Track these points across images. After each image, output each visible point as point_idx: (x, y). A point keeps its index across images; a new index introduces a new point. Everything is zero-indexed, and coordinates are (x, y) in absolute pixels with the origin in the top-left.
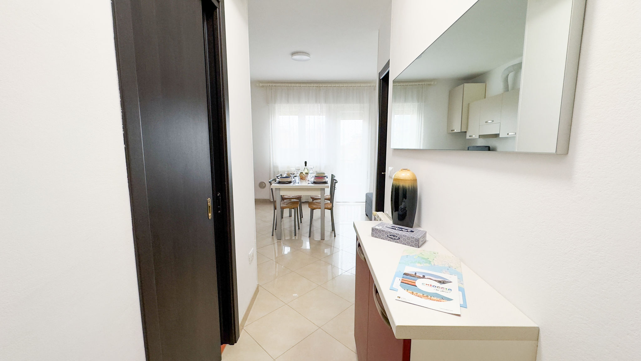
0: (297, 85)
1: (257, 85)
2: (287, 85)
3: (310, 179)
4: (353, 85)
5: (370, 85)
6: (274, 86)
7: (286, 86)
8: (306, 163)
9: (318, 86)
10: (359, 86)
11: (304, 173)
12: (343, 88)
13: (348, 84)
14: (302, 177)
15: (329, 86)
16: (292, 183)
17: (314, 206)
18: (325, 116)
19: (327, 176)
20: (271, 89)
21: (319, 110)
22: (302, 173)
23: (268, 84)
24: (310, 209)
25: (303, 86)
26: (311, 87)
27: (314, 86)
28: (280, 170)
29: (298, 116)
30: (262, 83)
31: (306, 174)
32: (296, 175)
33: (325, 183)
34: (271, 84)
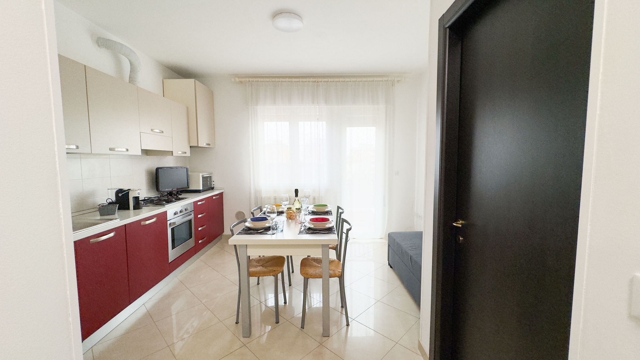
0: (287, 80)
1: (233, 80)
2: (273, 80)
3: (302, 220)
5: (386, 79)
6: (256, 81)
7: (272, 82)
8: (296, 191)
9: (315, 81)
10: (371, 81)
11: (294, 209)
12: (349, 83)
13: (356, 78)
14: (291, 216)
15: (330, 82)
16: (271, 230)
17: (311, 271)
18: (325, 122)
19: (331, 212)
20: (252, 86)
21: (318, 114)
22: (290, 208)
23: (248, 79)
24: (303, 277)
25: (294, 82)
26: (307, 83)
27: (310, 82)
28: (264, 195)
29: (288, 122)
30: (239, 78)
31: (297, 211)
32: (283, 210)
33: (329, 230)
34: (251, 79)
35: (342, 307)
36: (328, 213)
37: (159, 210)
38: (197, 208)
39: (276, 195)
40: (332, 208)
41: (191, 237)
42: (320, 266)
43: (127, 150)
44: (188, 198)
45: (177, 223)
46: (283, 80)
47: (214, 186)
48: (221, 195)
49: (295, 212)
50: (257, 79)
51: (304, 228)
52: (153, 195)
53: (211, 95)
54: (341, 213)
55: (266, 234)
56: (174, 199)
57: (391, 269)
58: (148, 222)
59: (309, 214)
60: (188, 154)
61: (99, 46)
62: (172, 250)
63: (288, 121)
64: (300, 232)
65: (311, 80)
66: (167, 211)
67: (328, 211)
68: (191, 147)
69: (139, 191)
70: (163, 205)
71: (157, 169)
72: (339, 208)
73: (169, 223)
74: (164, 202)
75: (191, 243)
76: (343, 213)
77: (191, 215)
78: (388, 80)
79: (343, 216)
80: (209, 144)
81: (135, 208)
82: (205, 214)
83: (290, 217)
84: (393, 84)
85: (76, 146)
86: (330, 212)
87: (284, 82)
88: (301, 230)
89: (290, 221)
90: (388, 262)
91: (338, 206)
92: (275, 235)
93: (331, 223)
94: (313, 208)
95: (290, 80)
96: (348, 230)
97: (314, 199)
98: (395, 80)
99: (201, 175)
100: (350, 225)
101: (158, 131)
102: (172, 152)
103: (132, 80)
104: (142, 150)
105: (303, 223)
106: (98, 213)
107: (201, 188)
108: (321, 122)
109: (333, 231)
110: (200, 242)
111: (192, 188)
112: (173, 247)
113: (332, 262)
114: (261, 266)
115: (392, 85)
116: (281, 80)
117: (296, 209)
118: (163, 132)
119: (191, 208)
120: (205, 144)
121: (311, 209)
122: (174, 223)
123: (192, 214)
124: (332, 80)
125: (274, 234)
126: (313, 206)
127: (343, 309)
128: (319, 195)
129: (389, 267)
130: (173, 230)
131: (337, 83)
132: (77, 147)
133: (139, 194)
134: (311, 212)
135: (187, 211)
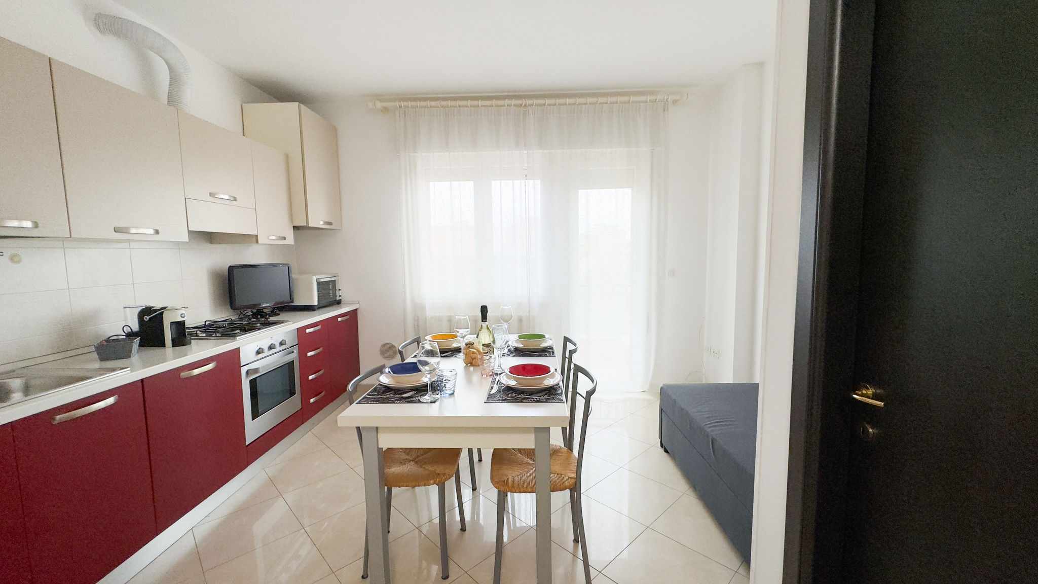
0: (469, 103)
1: (370, 105)
2: (443, 103)
3: (495, 369)
4: (610, 99)
5: (653, 98)
6: (412, 107)
7: (442, 107)
8: (484, 310)
9: (521, 105)
10: (625, 103)
11: (479, 345)
12: (584, 106)
14: (473, 359)
15: (548, 105)
16: (430, 393)
17: (512, 474)
18: (539, 181)
19: (551, 348)
20: (405, 116)
21: (526, 165)
22: (472, 344)
23: (397, 104)
24: (497, 490)
25: (482, 106)
26: (505, 107)
27: (511, 106)
28: (429, 313)
29: (473, 182)
30: (381, 101)
31: (485, 348)
32: (459, 345)
33: (550, 394)
34: (402, 104)
35: (576, 541)
36: (546, 352)
37: (226, 346)
38: (303, 339)
39: (452, 314)
40: (553, 340)
41: (292, 393)
42: (530, 461)
43: (157, 232)
44: (287, 321)
45: (261, 371)
46: (463, 103)
47: (341, 298)
48: (354, 314)
49: (482, 351)
50: (413, 103)
51: (497, 386)
52: (223, 315)
53: (333, 134)
54: (572, 352)
55: (419, 402)
56: (258, 325)
57: (665, 454)
58: (196, 372)
59: (509, 353)
60: (290, 240)
61: (100, 31)
62: (252, 420)
63: (472, 180)
64: (491, 398)
65: (514, 102)
66: (239, 348)
67: (546, 348)
68: (294, 227)
69: (183, 311)
70: (235, 336)
71: (231, 269)
72: (566, 340)
73: (244, 370)
74: (238, 331)
75: (293, 404)
76: (575, 351)
77: (293, 352)
78: (656, 100)
79: (577, 359)
80: (330, 224)
81: (175, 344)
82: (321, 349)
83: (471, 362)
84: (665, 106)
85: (32, 221)
86: (550, 350)
87: (463, 107)
88: (491, 393)
89: (472, 368)
90: (659, 440)
91: (564, 337)
92: (437, 403)
93: (553, 376)
94: (516, 341)
95: (475, 103)
96: (590, 393)
97: (520, 320)
98: (669, 100)
99: (315, 278)
100: (592, 380)
101: (227, 197)
102: (257, 236)
103: (173, 99)
104: (189, 231)
105: (497, 374)
106: (95, 355)
107: (316, 303)
108: (531, 181)
109: (558, 394)
110: (312, 400)
111: (298, 302)
112: (255, 415)
113: (555, 452)
114: (413, 461)
115: (664, 110)
116: (458, 103)
117: (483, 345)
118: (235, 199)
119: (291, 340)
120: (322, 223)
121: (514, 342)
122: (256, 370)
123: (295, 351)
124: (552, 101)
125: (434, 402)
126: (515, 337)
127: (578, 546)
128: (529, 312)
129: (662, 450)
130: (253, 383)
131: (562, 107)
132: (36, 225)
133: (184, 317)
134: (512, 349)
135: (283, 347)
